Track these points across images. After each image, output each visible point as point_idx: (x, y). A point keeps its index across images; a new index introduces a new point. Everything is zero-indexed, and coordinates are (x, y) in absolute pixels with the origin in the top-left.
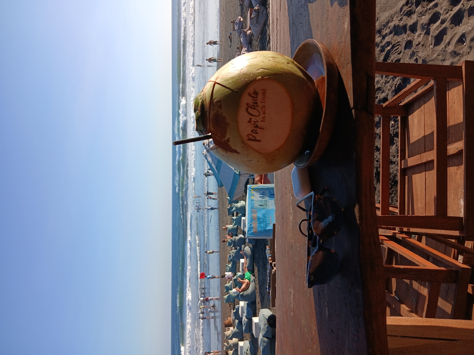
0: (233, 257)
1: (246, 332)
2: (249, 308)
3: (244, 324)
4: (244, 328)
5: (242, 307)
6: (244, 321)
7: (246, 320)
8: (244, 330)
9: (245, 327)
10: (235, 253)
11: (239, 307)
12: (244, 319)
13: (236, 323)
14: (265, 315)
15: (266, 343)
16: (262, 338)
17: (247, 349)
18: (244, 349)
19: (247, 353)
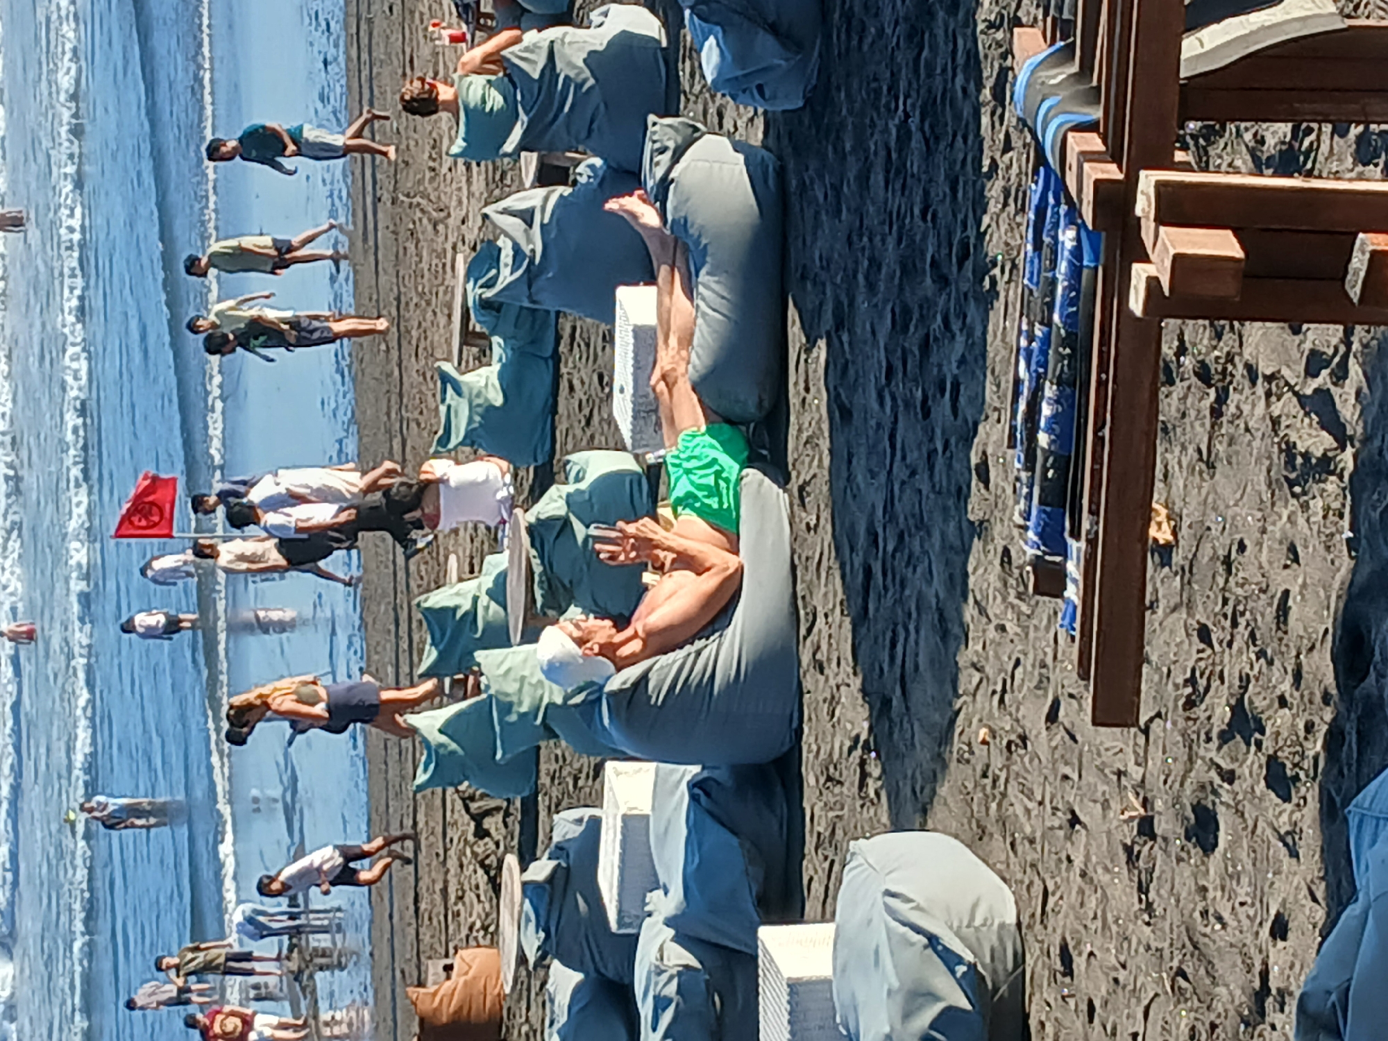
0: (532, 276)
5: (634, 826)
7: (680, 957)
10: (542, 225)
11: (594, 825)
12: (661, 949)
13: (552, 1001)
14: (909, 900)
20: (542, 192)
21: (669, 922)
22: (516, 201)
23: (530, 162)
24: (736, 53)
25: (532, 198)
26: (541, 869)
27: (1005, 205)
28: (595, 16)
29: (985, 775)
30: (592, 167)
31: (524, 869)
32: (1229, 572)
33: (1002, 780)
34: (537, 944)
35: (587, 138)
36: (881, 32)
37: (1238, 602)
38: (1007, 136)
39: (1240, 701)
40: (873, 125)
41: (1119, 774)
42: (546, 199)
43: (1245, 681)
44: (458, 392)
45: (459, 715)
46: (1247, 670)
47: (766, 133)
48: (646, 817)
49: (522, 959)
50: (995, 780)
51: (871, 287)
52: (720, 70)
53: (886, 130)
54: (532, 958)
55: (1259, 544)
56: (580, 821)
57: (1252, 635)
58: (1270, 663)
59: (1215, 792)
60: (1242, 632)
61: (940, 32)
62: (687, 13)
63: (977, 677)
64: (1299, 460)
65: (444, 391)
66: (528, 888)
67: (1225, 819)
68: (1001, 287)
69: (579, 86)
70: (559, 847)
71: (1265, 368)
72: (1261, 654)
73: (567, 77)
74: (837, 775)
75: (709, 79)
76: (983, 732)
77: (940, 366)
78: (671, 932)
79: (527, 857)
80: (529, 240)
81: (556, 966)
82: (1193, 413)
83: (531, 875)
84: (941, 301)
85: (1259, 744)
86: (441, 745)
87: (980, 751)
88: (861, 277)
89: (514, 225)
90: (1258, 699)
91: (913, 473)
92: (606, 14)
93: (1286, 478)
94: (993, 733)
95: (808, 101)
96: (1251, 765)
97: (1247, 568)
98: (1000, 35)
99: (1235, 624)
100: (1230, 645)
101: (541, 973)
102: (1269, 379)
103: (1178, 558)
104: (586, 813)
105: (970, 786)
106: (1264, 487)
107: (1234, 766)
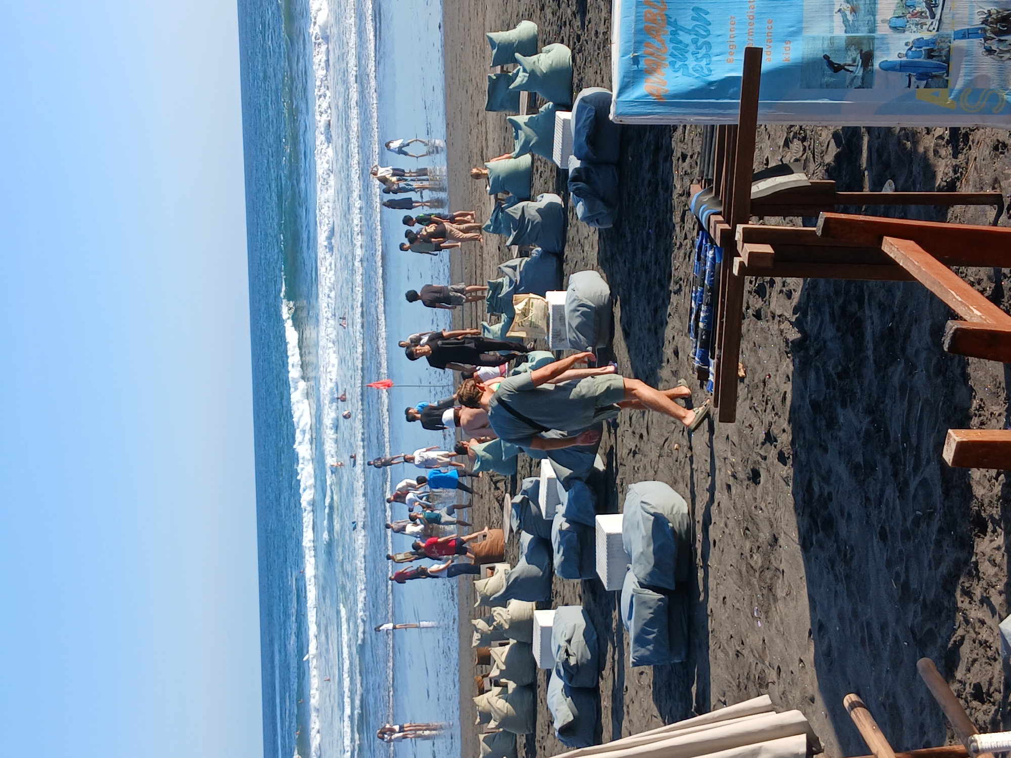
1: (567, 573)
3: (559, 542)
4: (558, 559)
8: (558, 567)
10: (520, 272)
11: (537, 484)
13: (522, 545)
14: (649, 504)
15: (650, 608)
16: (634, 590)
17: (567, 638)
18: (555, 638)
19: (567, 651)
20: (519, 259)
21: (564, 516)
22: (511, 263)
23: (515, 249)
24: (589, 208)
25: (516, 262)
26: (518, 498)
27: (685, 259)
28: (539, 198)
29: (677, 461)
30: (537, 251)
31: (512, 497)
32: (765, 385)
33: (683, 463)
34: (517, 525)
35: (536, 241)
36: (641, 199)
37: (768, 396)
38: (686, 234)
39: (769, 431)
40: (637, 232)
41: (725, 459)
42: (521, 262)
43: (770, 424)
44: (489, 331)
45: (489, 446)
46: (771, 420)
47: (600, 237)
49: (511, 530)
50: (680, 462)
51: (637, 290)
52: (584, 214)
53: (642, 234)
54: (515, 529)
55: (775, 375)
56: (532, 482)
57: (773, 408)
58: (780, 417)
59: (759, 463)
60: (770, 406)
61: (661, 198)
62: (572, 193)
63: (674, 426)
64: (790, 344)
65: (484, 332)
66: (514, 505)
67: (763, 474)
68: (683, 288)
69: (533, 222)
70: (525, 491)
71: (778, 312)
72: (776, 414)
73: (529, 219)
74: (624, 463)
75: (579, 217)
76: (676, 446)
77: (661, 317)
78: (565, 519)
79: (513, 494)
80: (515, 277)
81: (524, 533)
82: (752, 329)
83: (514, 501)
84: (662, 293)
85: (775, 447)
86: (483, 456)
87: (675, 452)
88: (633, 287)
89: (509, 271)
90: (775, 431)
91: (651, 355)
92: (542, 197)
93: (786, 352)
94: (680, 446)
95: (614, 225)
96: (773, 453)
97: (771, 384)
98: (683, 198)
99: (767, 404)
100: (765, 411)
101: (518, 535)
102: (780, 316)
103: (746, 381)
104: (534, 479)
105: (671, 464)
106: (777, 355)
107: (766, 454)
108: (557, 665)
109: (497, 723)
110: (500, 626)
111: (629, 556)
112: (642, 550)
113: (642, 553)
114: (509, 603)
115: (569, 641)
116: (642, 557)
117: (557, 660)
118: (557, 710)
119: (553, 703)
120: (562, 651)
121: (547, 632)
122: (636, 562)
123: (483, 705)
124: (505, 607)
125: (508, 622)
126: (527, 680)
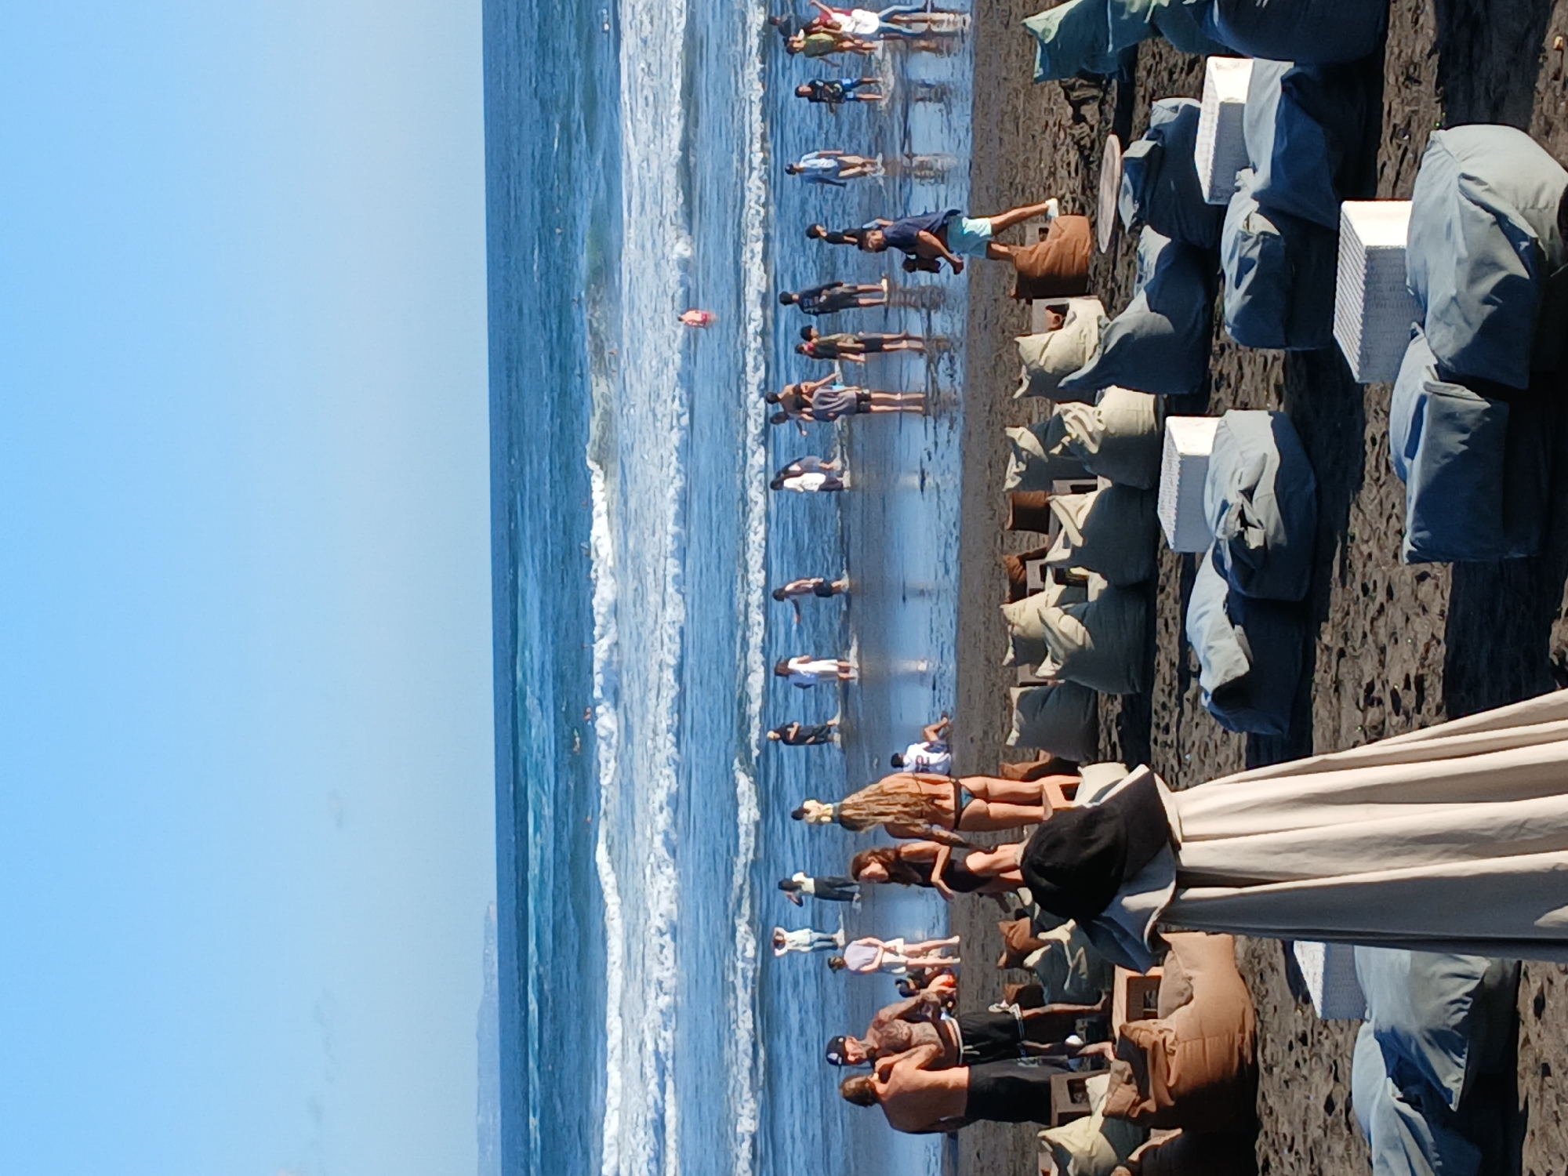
1: (1253, 337)
2: (1303, 124)
3: (1242, 260)
4: (1233, 300)
5: (1230, 114)
6: (1246, 238)
7: (1262, 224)
8: (1236, 319)
9: (1247, 292)
12: (1248, 219)
13: (1141, 260)
14: (1480, 183)
15: (1464, 431)
16: (1427, 385)
17: (1244, 486)
18: (1213, 484)
19: (1242, 515)
21: (1256, 196)
26: (1140, 148)
31: (1124, 146)
34: (1133, 211)
48: (1242, 106)
49: (1119, 224)
54: (1127, 222)
56: (1176, 108)
70: (1157, 130)
74: (1416, 75)
76: (1559, 40)
78: (1256, 205)
81: (1147, 230)
83: (1128, 154)
101: (1134, 236)
104: (1183, 102)
108: (1217, 547)
109: (1058, 667)
110: (1077, 446)
111: (1420, 302)
112: (1454, 292)
113: (1454, 299)
114: (1102, 395)
115: (1249, 493)
116: (1454, 310)
117: (1219, 534)
118: (1210, 648)
119: (1199, 630)
120: (1232, 516)
121: (1195, 468)
122: (1438, 319)
123: (1023, 623)
124: (1092, 404)
125: (1098, 439)
126: (1135, 573)
